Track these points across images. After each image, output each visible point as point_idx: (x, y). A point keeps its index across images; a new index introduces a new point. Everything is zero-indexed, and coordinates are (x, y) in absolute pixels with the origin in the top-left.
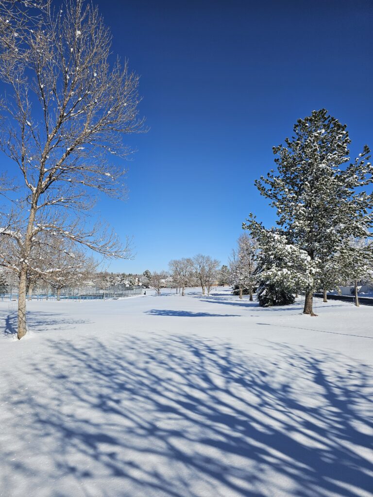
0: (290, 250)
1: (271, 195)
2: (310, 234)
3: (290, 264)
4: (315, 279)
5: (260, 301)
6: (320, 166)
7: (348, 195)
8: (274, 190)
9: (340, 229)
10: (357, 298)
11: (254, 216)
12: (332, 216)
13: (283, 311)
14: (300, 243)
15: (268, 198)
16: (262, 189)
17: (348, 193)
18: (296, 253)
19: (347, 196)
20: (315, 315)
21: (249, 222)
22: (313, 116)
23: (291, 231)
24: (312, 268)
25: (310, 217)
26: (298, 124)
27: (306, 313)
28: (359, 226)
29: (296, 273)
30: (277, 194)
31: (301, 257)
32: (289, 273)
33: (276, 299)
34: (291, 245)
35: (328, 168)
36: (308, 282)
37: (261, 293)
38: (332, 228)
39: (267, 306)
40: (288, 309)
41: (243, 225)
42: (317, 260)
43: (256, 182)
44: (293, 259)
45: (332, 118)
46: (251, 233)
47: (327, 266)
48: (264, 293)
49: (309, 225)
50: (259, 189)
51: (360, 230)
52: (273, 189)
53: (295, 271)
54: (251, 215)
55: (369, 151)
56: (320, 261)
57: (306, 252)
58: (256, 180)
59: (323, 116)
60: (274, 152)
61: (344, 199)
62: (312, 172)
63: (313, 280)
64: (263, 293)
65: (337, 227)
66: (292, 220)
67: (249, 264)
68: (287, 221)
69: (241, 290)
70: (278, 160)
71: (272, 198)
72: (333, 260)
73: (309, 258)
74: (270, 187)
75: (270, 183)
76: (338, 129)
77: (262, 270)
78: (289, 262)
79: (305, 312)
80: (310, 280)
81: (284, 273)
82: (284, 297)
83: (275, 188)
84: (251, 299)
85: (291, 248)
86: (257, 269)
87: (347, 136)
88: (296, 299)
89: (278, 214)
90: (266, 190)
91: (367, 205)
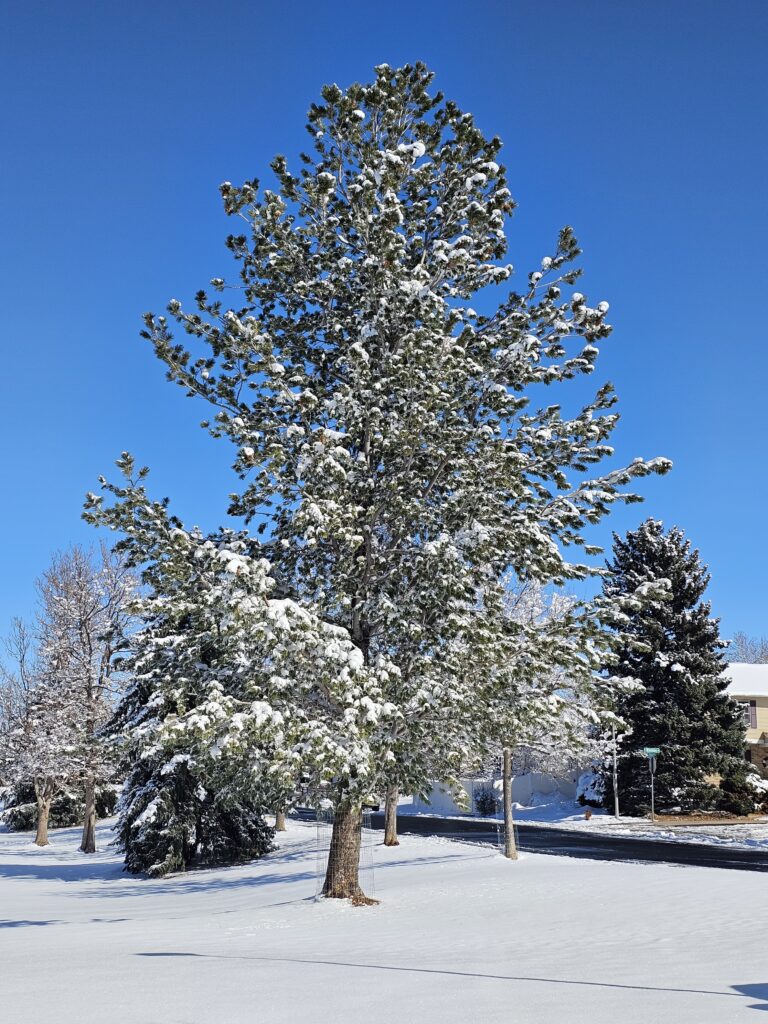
0: (284, 623)
1: (209, 387)
2: (361, 558)
3: (280, 682)
4: (375, 748)
5: (128, 849)
6: (406, 286)
7: (503, 411)
8: (225, 367)
9: (473, 544)
10: (510, 826)
11: (137, 467)
12: (442, 490)
13: (228, 892)
14: (323, 594)
15: (198, 395)
16: (175, 358)
17: (505, 405)
18: (309, 634)
19: (500, 415)
20: (369, 902)
21: (113, 494)
22: (381, 84)
23: (285, 543)
24: (366, 700)
25: (362, 491)
26: (326, 105)
27: (334, 895)
28: (540, 537)
29: (303, 720)
30: (233, 384)
31: (329, 652)
32: (278, 718)
33: (197, 842)
34: (288, 602)
35: (436, 298)
36: (349, 758)
37: (137, 814)
38: (444, 537)
39: (156, 874)
40: (251, 882)
41: (90, 503)
42: (387, 667)
43: (150, 325)
44: (294, 663)
45: (449, 106)
46: (122, 546)
47: (422, 693)
48: (150, 813)
49: (358, 522)
50: (161, 352)
51: (539, 553)
52: (221, 360)
53: (302, 713)
54: (126, 463)
55: (576, 252)
56: (396, 670)
57: (344, 631)
58: (152, 317)
59: (417, 93)
60: (228, 205)
61: (489, 424)
62: (375, 307)
63: (367, 750)
64: (144, 816)
65: (464, 536)
66: (293, 498)
67: (89, 689)
68: (277, 499)
69: (46, 804)
70: (242, 240)
71: (213, 400)
72: (445, 670)
73: (357, 658)
74: (208, 352)
75: (206, 334)
76: (472, 153)
77: (144, 712)
78: (278, 673)
79: (329, 890)
80: (357, 750)
81: (259, 722)
82: (232, 831)
83: (228, 356)
84: (88, 847)
85: (288, 613)
86: (122, 710)
87: (501, 183)
88: (278, 839)
89: (238, 469)
90: (191, 362)
91: (569, 457)
